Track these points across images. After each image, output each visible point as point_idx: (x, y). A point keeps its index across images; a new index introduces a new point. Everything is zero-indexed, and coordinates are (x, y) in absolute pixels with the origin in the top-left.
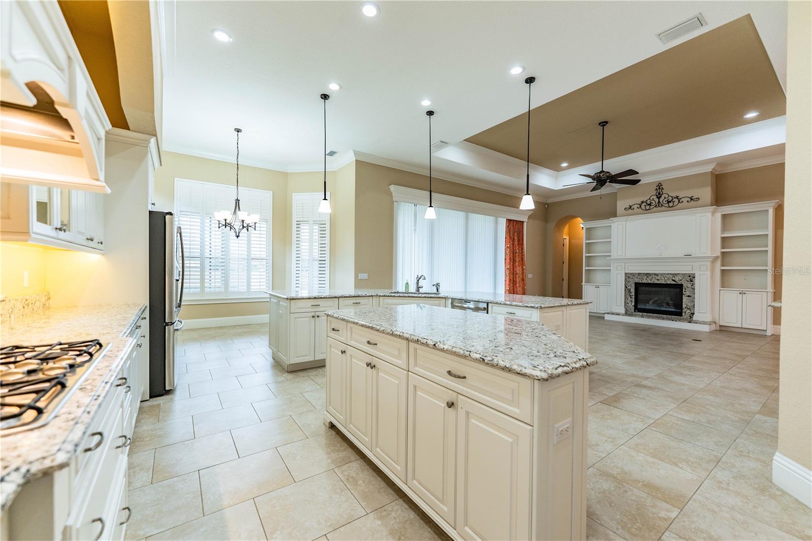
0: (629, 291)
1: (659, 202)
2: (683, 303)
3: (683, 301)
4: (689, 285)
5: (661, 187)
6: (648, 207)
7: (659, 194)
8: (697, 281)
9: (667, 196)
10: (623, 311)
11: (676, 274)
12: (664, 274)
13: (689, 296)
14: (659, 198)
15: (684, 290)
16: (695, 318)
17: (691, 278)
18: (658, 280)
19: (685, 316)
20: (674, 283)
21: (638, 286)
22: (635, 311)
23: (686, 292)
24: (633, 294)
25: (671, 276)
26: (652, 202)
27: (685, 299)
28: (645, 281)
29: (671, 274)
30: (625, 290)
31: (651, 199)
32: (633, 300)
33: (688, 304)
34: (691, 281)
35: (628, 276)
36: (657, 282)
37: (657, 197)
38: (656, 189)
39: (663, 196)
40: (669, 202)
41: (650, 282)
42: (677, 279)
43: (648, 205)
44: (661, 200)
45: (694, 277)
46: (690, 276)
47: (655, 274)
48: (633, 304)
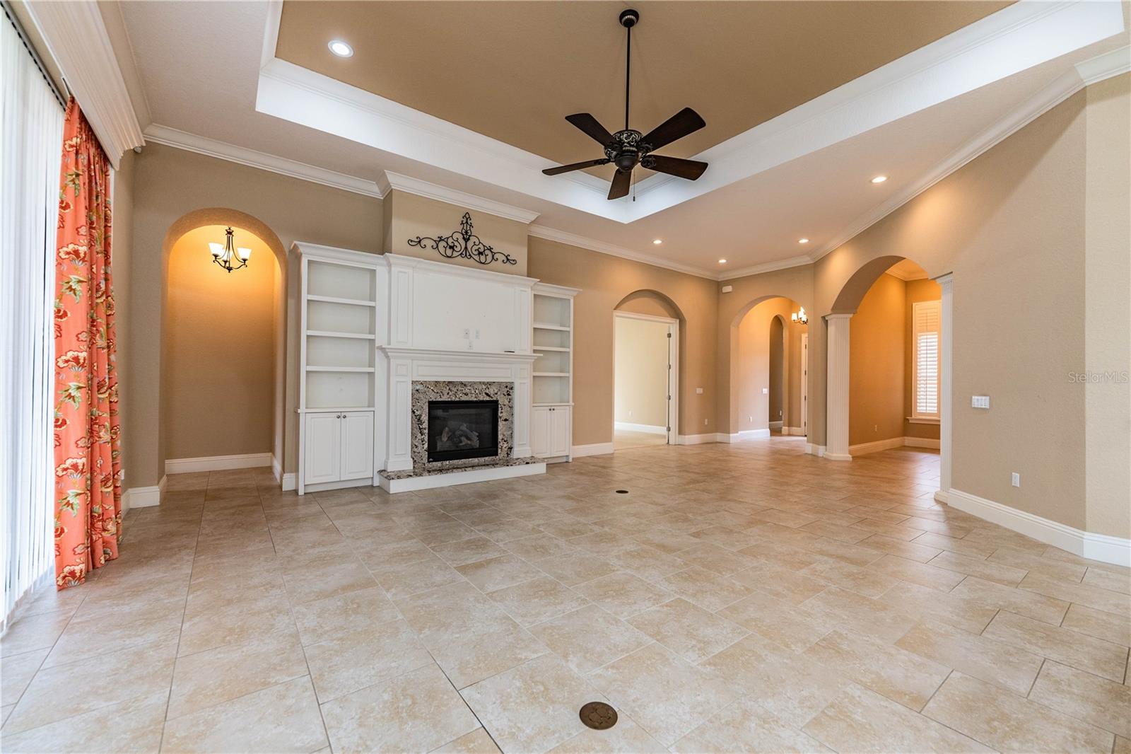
0: (419, 420)
1: (466, 248)
2: (499, 433)
3: (499, 428)
4: (506, 402)
5: (469, 222)
6: (449, 252)
7: (466, 232)
8: (517, 394)
9: (477, 243)
10: (409, 466)
11: (490, 384)
12: (475, 383)
13: (506, 420)
14: (466, 240)
15: (500, 411)
16: (517, 453)
17: (509, 389)
18: (466, 394)
19: (502, 454)
20: (488, 398)
21: (433, 405)
22: (429, 462)
23: (503, 414)
24: (426, 425)
25: (484, 387)
26: (456, 243)
27: (501, 424)
28: (445, 398)
29: (484, 383)
30: (412, 417)
31: (455, 236)
32: (426, 439)
33: (505, 433)
34: (509, 395)
35: (418, 389)
36: (464, 398)
37: (464, 238)
38: (462, 223)
39: (473, 239)
40: (480, 253)
41: (453, 399)
42: (491, 391)
43: (451, 247)
44: (470, 244)
45: (512, 388)
46: (507, 387)
47: (462, 383)
48: (426, 446)
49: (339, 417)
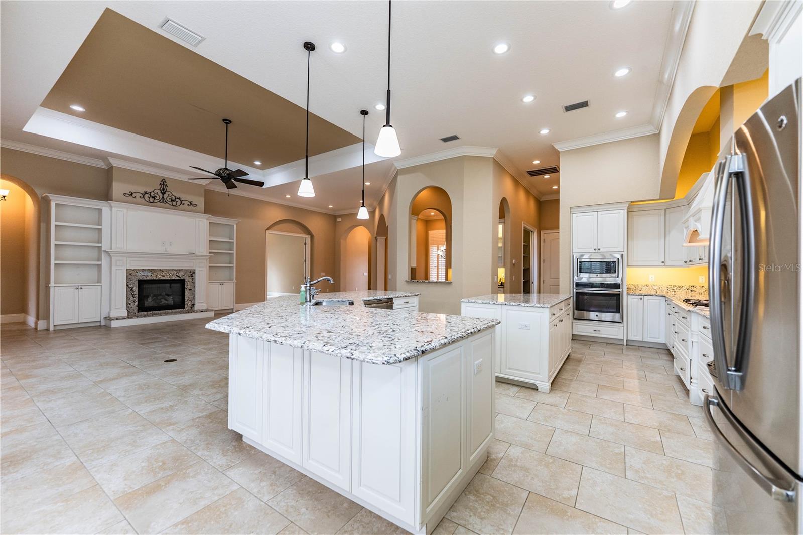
0: (131, 290)
1: (163, 198)
2: (186, 296)
3: (186, 294)
4: (190, 280)
5: (165, 184)
6: (152, 200)
7: (163, 189)
8: (197, 276)
9: (171, 195)
10: (125, 314)
11: (179, 270)
12: (169, 270)
13: (190, 290)
14: (163, 194)
15: (186, 285)
16: (197, 307)
17: (192, 273)
18: (163, 276)
19: (187, 307)
20: (178, 278)
21: (141, 282)
22: (138, 312)
23: (188, 286)
24: (136, 292)
25: (175, 272)
26: (156, 195)
27: (187, 292)
28: (149, 278)
29: (175, 270)
30: (127, 288)
31: (155, 192)
32: (137, 299)
33: (190, 297)
34: (192, 276)
35: (130, 273)
36: (162, 278)
37: (161, 192)
38: (160, 184)
39: (167, 193)
40: (172, 201)
41: (155, 278)
42: (180, 274)
43: (152, 197)
44: (165, 196)
45: (194, 273)
46: (190, 272)
47: (160, 270)
48: (136, 303)
49: (77, 288)
